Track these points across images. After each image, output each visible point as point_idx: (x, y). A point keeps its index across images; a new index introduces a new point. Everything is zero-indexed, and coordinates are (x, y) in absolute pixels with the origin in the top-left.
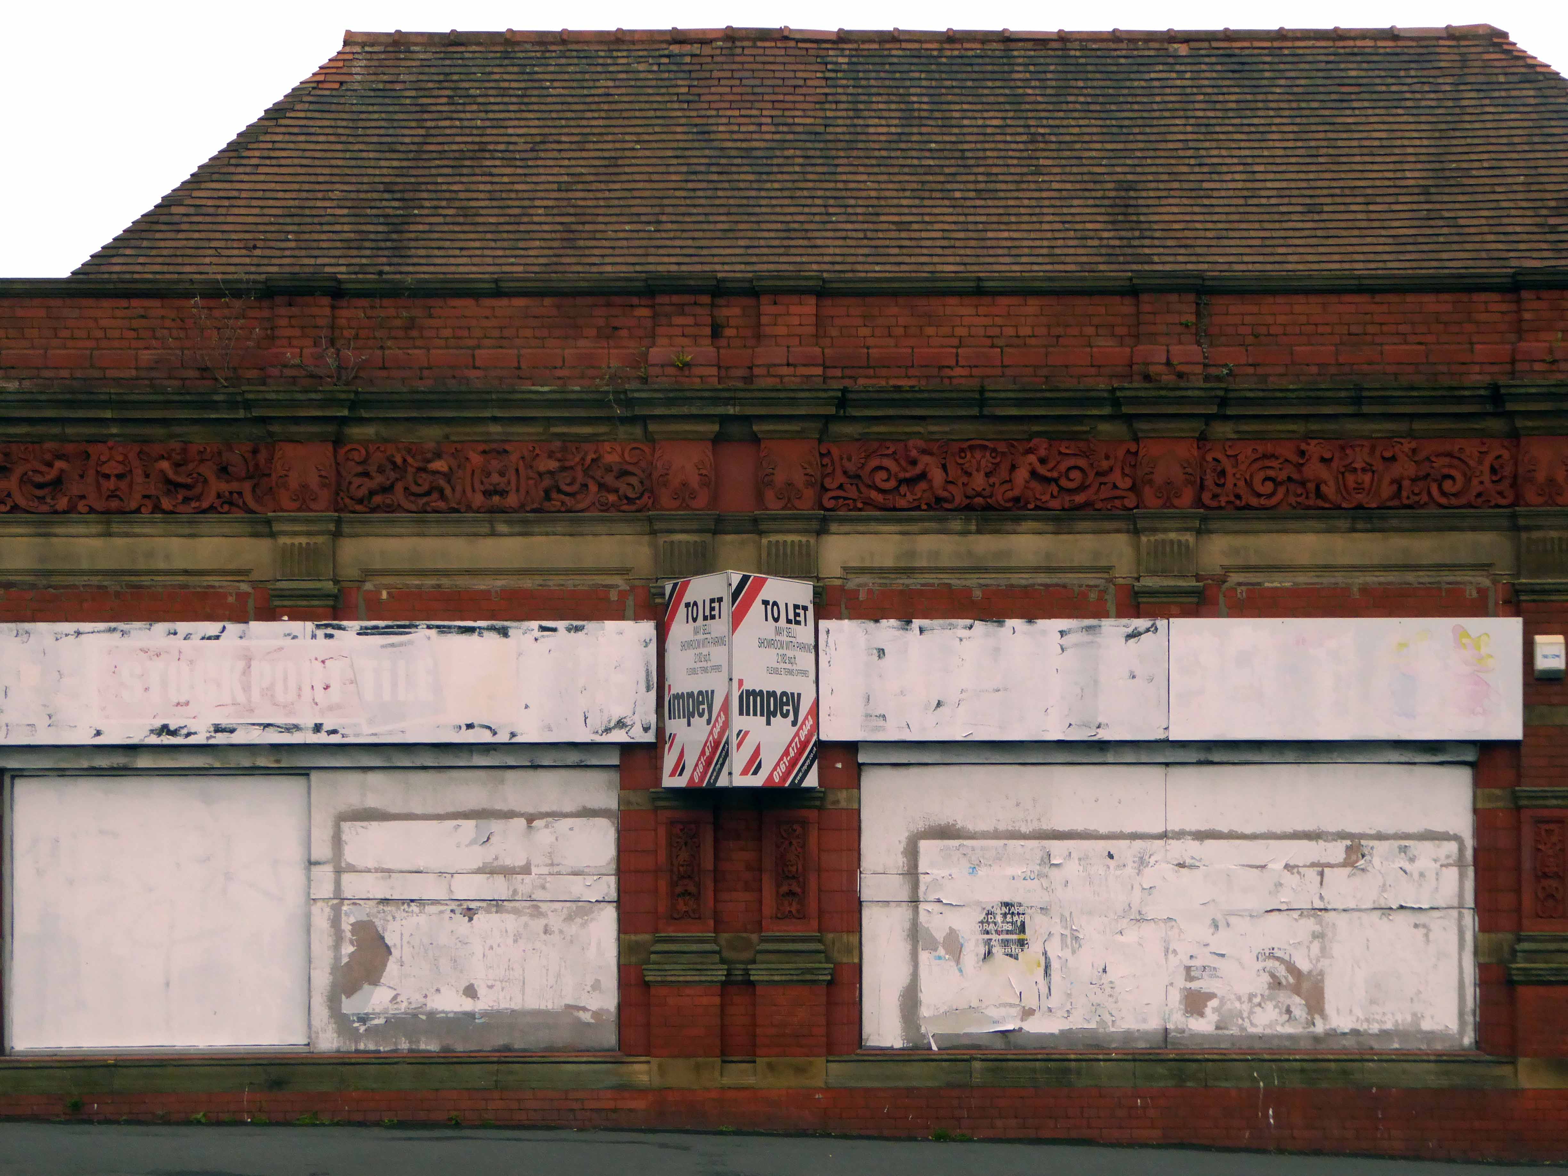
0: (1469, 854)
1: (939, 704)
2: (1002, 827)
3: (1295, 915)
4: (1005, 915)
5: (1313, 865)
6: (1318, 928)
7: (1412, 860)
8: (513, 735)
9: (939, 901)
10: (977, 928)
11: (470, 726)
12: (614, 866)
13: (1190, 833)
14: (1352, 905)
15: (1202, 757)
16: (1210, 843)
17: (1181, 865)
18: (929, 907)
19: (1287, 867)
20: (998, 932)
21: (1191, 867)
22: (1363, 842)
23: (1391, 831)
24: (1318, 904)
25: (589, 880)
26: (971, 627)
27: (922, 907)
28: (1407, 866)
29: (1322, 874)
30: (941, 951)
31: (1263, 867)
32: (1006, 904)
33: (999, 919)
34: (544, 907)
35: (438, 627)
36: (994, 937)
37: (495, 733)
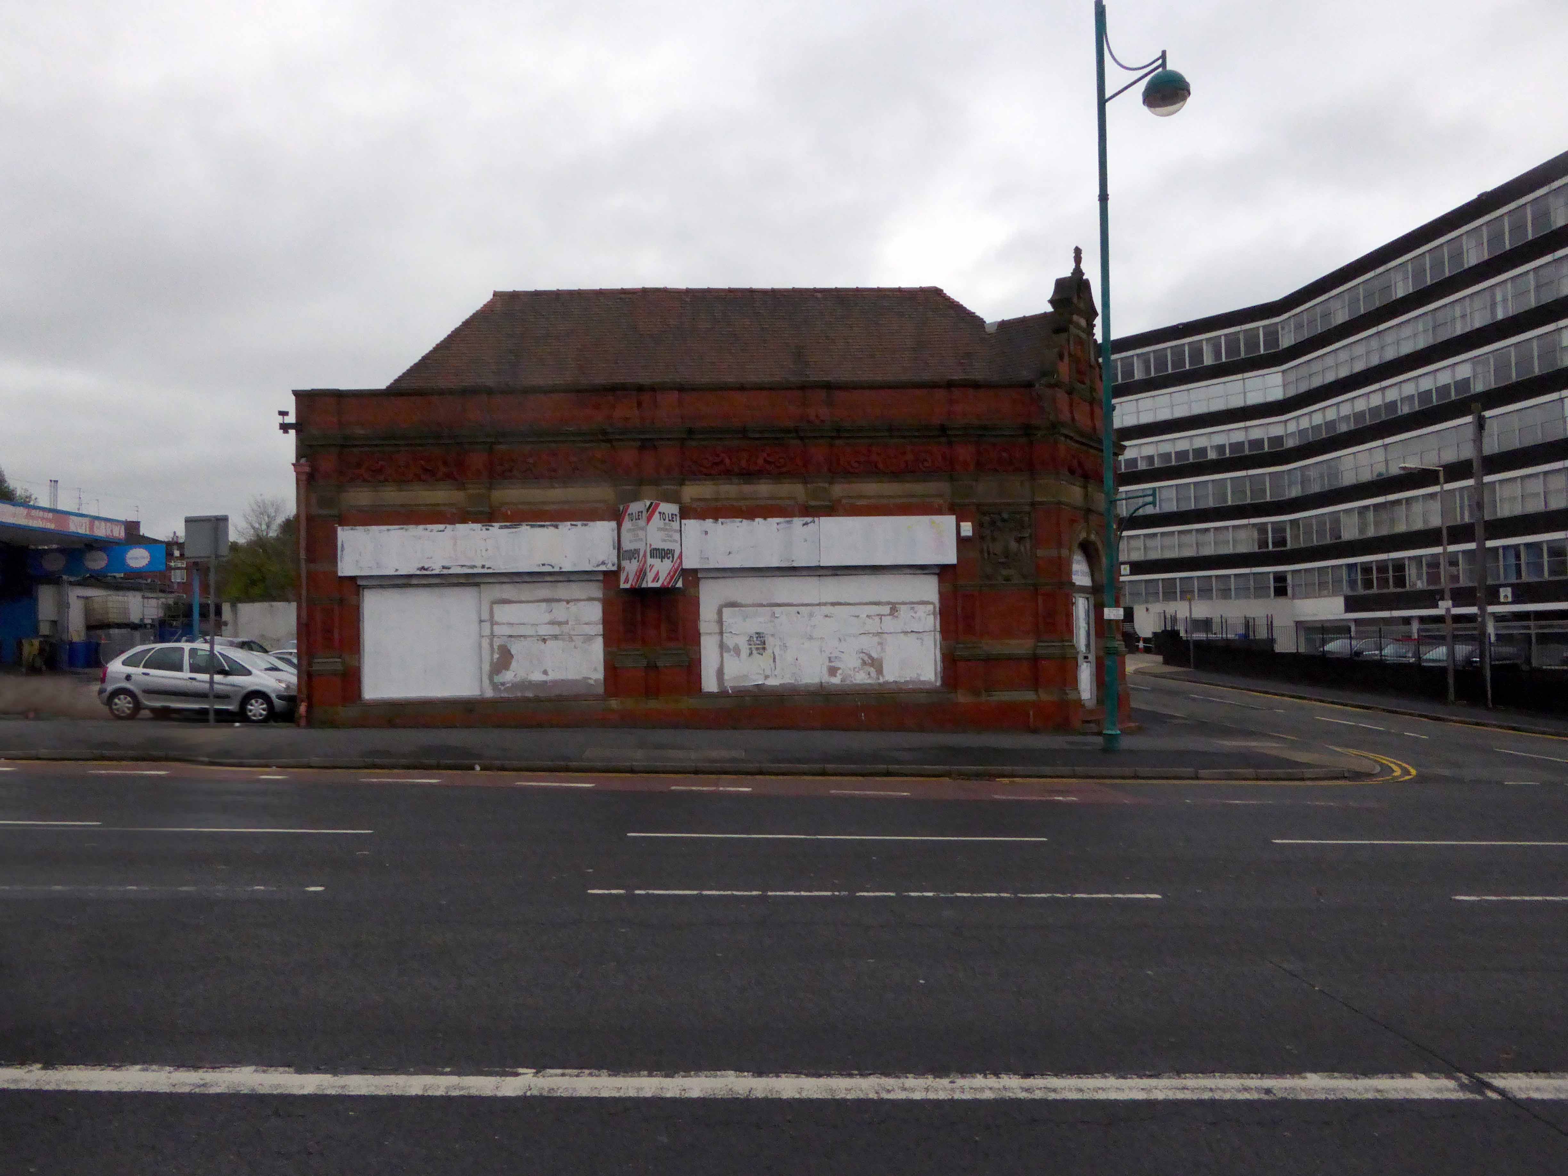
0: (938, 609)
1: (730, 553)
2: (755, 602)
3: (871, 635)
4: (757, 638)
5: (878, 615)
6: (880, 641)
7: (916, 613)
8: (561, 568)
9: (731, 632)
10: (746, 643)
11: (543, 565)
12: (601, 621)
13: (829, 603)
14: (892, 631)
15: (833, 572)
16: (836, 607)
17: (826, 616)
18: (727, 635)
19: (867, 616)
20: (755, 645)
21: (830, 617)
22: (897, 606)
23: (908, 601)
24: (880, 631)
25: (592, 626)
26: (741, 522)
27: (725, 635)
28: (914, 615)
29: (881, 619)
30: (732, 653)
31: (858, 616)
32: (757, 633)
33: (755, 639)
34: (574, 637)
35: (531, 525)
36: (753, 647)
37: (553, 567)
